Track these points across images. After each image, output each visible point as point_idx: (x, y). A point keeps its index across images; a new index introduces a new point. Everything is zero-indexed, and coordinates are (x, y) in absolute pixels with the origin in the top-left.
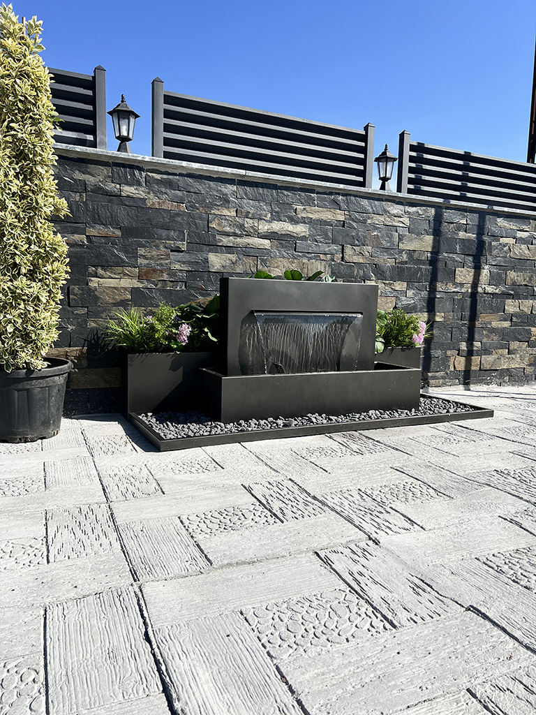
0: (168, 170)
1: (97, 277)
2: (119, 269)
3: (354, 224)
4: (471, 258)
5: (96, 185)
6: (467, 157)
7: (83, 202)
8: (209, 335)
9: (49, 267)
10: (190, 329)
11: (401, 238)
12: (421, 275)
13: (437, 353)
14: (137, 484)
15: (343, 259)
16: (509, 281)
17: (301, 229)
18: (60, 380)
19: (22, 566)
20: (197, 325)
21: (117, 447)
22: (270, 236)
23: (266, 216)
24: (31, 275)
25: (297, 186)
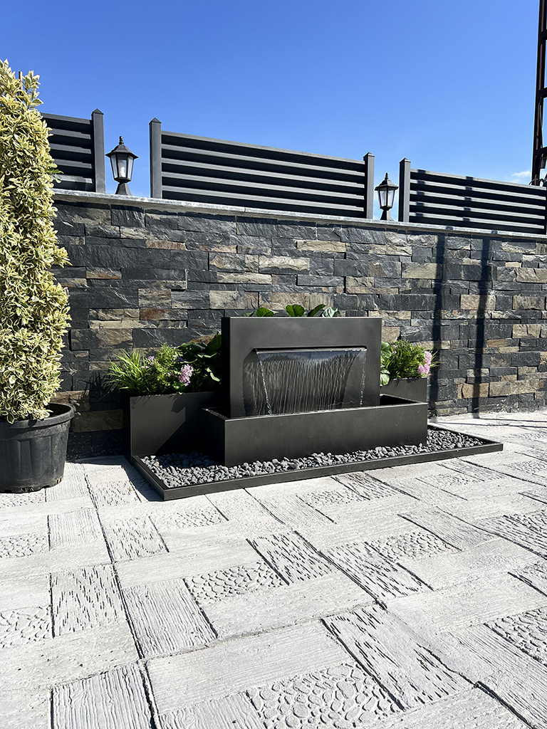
0: (167, 210)
1: (98, 320)
2: (120, 311)
3: (356, 255)
4: (476, 284)
5: (95, 228)
6: (469, 182)
7: (83, 246)
8: (212, 375)
9: (50, 317)
10: (192, 370)
11: (404, 267)
12: (426, 304)
13: (444, 381)
14: (141, 540)
15: (345, 290)
16: (516, 306)
17: (302, 263)
18: (63, 428)
19: (28, 640)
20: (200, 365)
21: (121, 495)
22: (272, 271)
23: (266, 252)
24: (33, 327)
25: (296, 220)
